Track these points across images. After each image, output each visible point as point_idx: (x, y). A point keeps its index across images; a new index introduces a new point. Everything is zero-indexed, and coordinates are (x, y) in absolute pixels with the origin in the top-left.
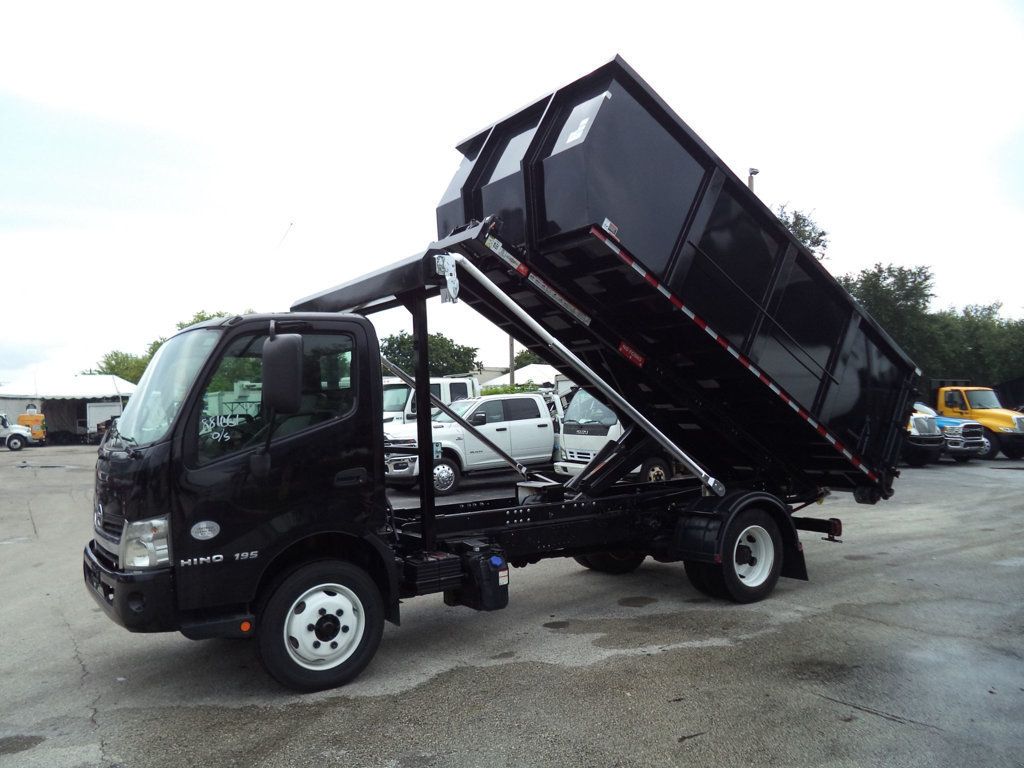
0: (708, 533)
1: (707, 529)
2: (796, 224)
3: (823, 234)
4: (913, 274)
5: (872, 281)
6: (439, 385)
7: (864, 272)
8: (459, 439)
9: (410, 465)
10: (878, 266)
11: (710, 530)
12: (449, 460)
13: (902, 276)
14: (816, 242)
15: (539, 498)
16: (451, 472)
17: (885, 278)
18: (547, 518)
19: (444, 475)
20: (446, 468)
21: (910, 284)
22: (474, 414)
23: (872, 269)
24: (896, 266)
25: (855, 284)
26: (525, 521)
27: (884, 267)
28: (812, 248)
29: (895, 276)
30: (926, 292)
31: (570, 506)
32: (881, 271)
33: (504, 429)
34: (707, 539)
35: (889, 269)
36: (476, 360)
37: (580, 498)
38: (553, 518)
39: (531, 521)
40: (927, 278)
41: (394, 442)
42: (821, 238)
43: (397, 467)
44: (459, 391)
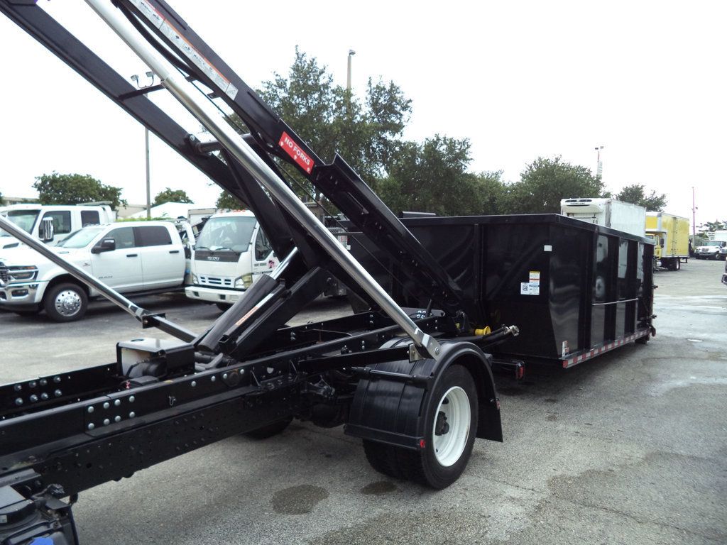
0: (404, 401)
1: (402, 395)
2: (391, 91)
3: (410, 101)
4: (459, 143)
5: (431, 147)
6: (70, 212)
7: (427, 139)
8: (86, 264)
9: (30, 291)
10: (437, 136)
11: (409, 397)
12: (74, 286)
13: (451, 146)
14: (404, 108)
15: (153, 367)
16: (77, 297)
17: (441, 145)
18: (166, 406)
19: (70, 301)
20: (72, 293)
21: (457, 151)
22: (103, 240)
23: (433, 138)
24: (448, 137)
25: (420, 148)
26: (125, 417)
27: (441, 137)
28: (402, 112)
29: (447, 144)
30: (468, 156)
31: (204, 380)
32: (438, 139)
33: (135, 255)
34: (405, 408)
35: (445, 138)
36: (121, 198)
37: (220, 365)
38: (176, 404)
39: (137, 415)
40: (468, 147)
41: (12, 268)
42: (409, 104)
43: (15, 293)
44: (90, 218)
